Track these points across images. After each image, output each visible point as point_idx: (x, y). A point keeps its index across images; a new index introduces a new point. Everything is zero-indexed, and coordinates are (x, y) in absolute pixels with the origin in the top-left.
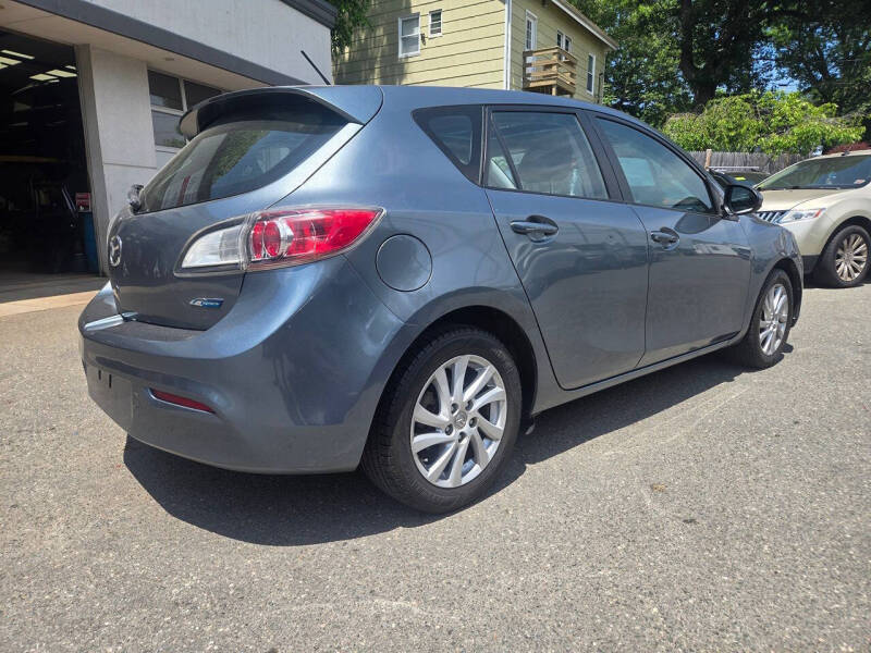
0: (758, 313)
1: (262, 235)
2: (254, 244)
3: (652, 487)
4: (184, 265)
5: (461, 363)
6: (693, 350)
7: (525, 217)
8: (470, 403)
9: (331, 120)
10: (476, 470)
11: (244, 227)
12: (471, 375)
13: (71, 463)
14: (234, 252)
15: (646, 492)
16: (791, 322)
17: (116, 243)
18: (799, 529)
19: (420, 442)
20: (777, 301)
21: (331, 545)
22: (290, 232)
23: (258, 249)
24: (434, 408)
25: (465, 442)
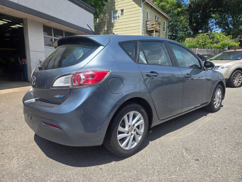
0: (213, 97)
1: (76, 78)
2: (73, 81)
3: (186, 149)
4: (54, 86)
5: (131, 113)
6: (196, 107)
7: (150, 71)
8: (134, 125)
9: (96, 45)
10: (136, 144)
11: (71, 76)
12: (134, 117)
14: (68, 83)
15: (184, 151)
16: (223, 99)
17: (34, 78)
18: (228, 163)
19: (120, 136)
20: (219, 93)
21: (94, 167)
22: (84, 77)
23: (75, 82)
24: (124, 127)
25: (133, 136)
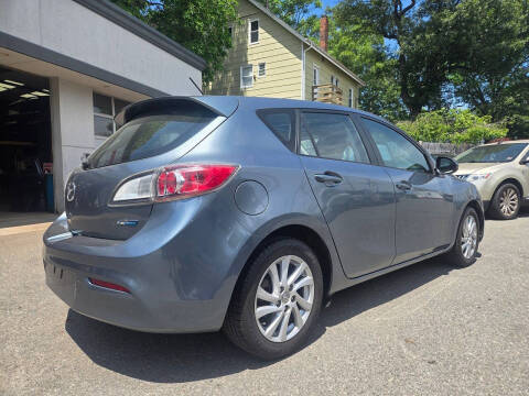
0: (460, 233)
1: (165, 180)
2: (159, 186)
3: (407, 341)
4: (115, 199)
5: (286, 260)
6: (423, 255)
7: (323, 172)
8: (291, 286)
9: (208, 114)
10: (296, 330)
11: (154, 176)
12: (292, 269)
13: (31, 330)
14: (147, 191)
15: (402, 344)
16: (479, 239)
17: (72, 187)
18: (500, 366)
19: (261, 311)
20: (470, 226)
21: (202, 382)
22: (183, 179)
23: (162, 189)
24: (269, 289)
25: (289, 311)
